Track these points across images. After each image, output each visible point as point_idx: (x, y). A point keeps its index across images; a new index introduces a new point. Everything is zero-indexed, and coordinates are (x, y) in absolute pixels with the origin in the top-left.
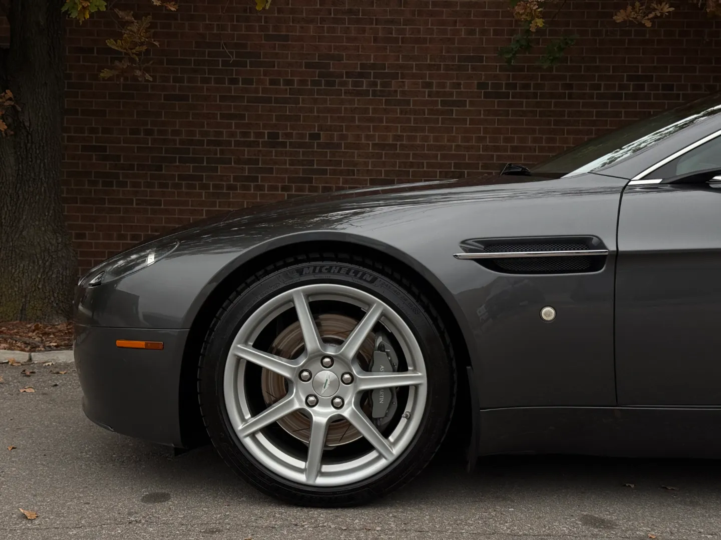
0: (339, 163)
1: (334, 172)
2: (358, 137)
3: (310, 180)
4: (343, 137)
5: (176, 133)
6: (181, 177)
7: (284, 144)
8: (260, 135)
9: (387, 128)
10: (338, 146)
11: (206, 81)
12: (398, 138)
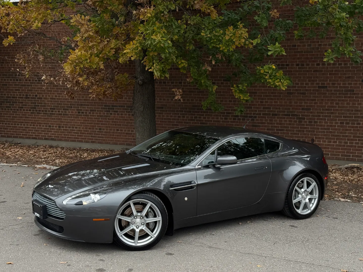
0: (42, 103)
1: (41, 106)
2: (46, 96)
3: (35, 108)
4: (43, 96)
5: (5, 95)
6: (6, 107)
7: (29, 98)
8: (23, 95)
9: (53, 94)
10: (42, 98)
11: (11, 80)
12: (56, 96)
